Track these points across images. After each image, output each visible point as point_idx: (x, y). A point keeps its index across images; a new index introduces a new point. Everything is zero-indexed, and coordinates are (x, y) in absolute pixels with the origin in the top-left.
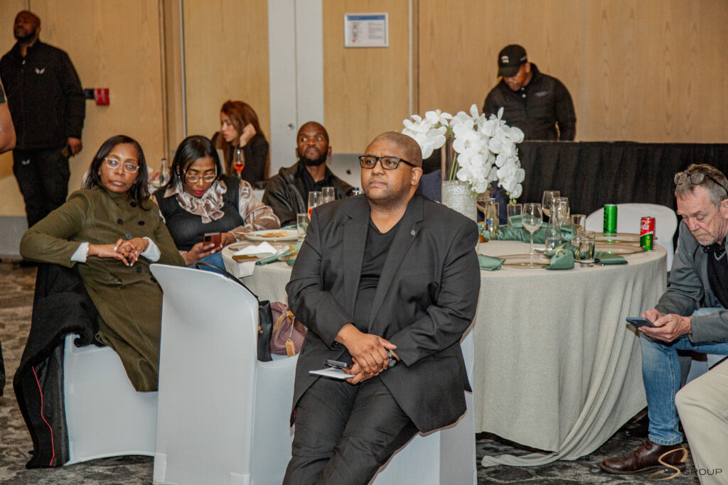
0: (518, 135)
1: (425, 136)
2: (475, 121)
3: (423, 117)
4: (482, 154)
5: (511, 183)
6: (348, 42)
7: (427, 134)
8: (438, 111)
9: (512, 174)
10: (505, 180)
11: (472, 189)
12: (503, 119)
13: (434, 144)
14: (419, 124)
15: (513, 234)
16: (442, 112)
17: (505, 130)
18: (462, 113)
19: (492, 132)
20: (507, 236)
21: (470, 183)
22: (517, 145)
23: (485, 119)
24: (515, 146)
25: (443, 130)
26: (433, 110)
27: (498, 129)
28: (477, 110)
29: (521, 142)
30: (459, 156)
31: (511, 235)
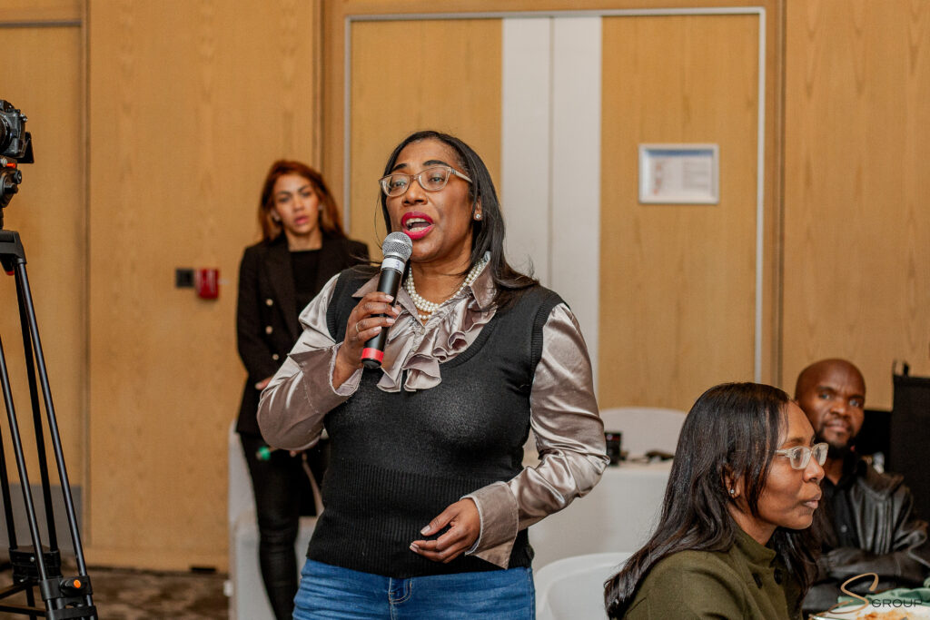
6: (647, 194)
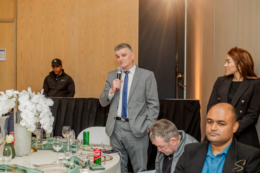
0: (51, 102)
1: (4, 102)
2: (29, 95)
3: (5, 93)
4: (33, 112)
5: (47, 126)
7: (6, 101)
8: (12, 90)
9: (47, 122)
10: (44, 125)
11: (28, 130)
12: (43, 94)
13: (9, 107)
14: (3, 96)
15: (49, 147)
16: (14, 91)
17: (44, 100)
18: (24, 91)
19: (38, 101)
20: (46, 148)
21: (27, 127)
22: (50, 107)
23: (35, 94)
24: (49, 108)
25: (14, 99)
26: (10, 89)
27: (41, 99)
28: (31, 90)
29: (52, 105)
30: (22, 112)
31: (48, 147)
